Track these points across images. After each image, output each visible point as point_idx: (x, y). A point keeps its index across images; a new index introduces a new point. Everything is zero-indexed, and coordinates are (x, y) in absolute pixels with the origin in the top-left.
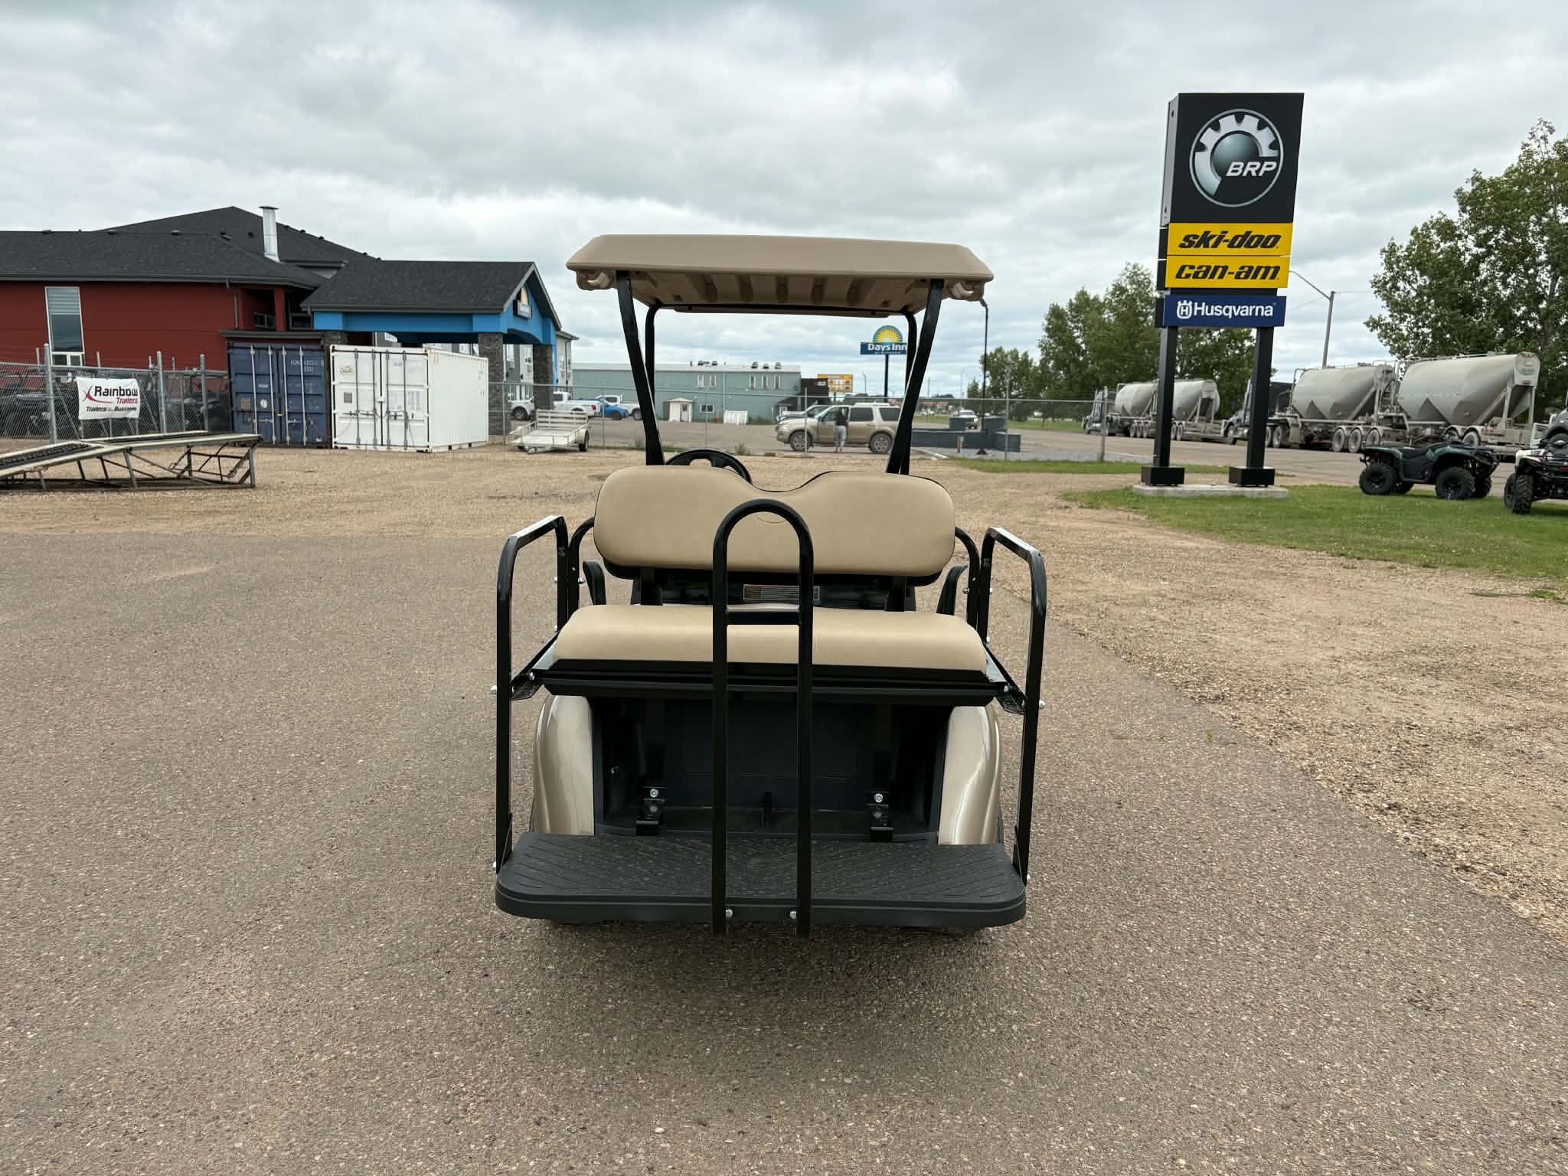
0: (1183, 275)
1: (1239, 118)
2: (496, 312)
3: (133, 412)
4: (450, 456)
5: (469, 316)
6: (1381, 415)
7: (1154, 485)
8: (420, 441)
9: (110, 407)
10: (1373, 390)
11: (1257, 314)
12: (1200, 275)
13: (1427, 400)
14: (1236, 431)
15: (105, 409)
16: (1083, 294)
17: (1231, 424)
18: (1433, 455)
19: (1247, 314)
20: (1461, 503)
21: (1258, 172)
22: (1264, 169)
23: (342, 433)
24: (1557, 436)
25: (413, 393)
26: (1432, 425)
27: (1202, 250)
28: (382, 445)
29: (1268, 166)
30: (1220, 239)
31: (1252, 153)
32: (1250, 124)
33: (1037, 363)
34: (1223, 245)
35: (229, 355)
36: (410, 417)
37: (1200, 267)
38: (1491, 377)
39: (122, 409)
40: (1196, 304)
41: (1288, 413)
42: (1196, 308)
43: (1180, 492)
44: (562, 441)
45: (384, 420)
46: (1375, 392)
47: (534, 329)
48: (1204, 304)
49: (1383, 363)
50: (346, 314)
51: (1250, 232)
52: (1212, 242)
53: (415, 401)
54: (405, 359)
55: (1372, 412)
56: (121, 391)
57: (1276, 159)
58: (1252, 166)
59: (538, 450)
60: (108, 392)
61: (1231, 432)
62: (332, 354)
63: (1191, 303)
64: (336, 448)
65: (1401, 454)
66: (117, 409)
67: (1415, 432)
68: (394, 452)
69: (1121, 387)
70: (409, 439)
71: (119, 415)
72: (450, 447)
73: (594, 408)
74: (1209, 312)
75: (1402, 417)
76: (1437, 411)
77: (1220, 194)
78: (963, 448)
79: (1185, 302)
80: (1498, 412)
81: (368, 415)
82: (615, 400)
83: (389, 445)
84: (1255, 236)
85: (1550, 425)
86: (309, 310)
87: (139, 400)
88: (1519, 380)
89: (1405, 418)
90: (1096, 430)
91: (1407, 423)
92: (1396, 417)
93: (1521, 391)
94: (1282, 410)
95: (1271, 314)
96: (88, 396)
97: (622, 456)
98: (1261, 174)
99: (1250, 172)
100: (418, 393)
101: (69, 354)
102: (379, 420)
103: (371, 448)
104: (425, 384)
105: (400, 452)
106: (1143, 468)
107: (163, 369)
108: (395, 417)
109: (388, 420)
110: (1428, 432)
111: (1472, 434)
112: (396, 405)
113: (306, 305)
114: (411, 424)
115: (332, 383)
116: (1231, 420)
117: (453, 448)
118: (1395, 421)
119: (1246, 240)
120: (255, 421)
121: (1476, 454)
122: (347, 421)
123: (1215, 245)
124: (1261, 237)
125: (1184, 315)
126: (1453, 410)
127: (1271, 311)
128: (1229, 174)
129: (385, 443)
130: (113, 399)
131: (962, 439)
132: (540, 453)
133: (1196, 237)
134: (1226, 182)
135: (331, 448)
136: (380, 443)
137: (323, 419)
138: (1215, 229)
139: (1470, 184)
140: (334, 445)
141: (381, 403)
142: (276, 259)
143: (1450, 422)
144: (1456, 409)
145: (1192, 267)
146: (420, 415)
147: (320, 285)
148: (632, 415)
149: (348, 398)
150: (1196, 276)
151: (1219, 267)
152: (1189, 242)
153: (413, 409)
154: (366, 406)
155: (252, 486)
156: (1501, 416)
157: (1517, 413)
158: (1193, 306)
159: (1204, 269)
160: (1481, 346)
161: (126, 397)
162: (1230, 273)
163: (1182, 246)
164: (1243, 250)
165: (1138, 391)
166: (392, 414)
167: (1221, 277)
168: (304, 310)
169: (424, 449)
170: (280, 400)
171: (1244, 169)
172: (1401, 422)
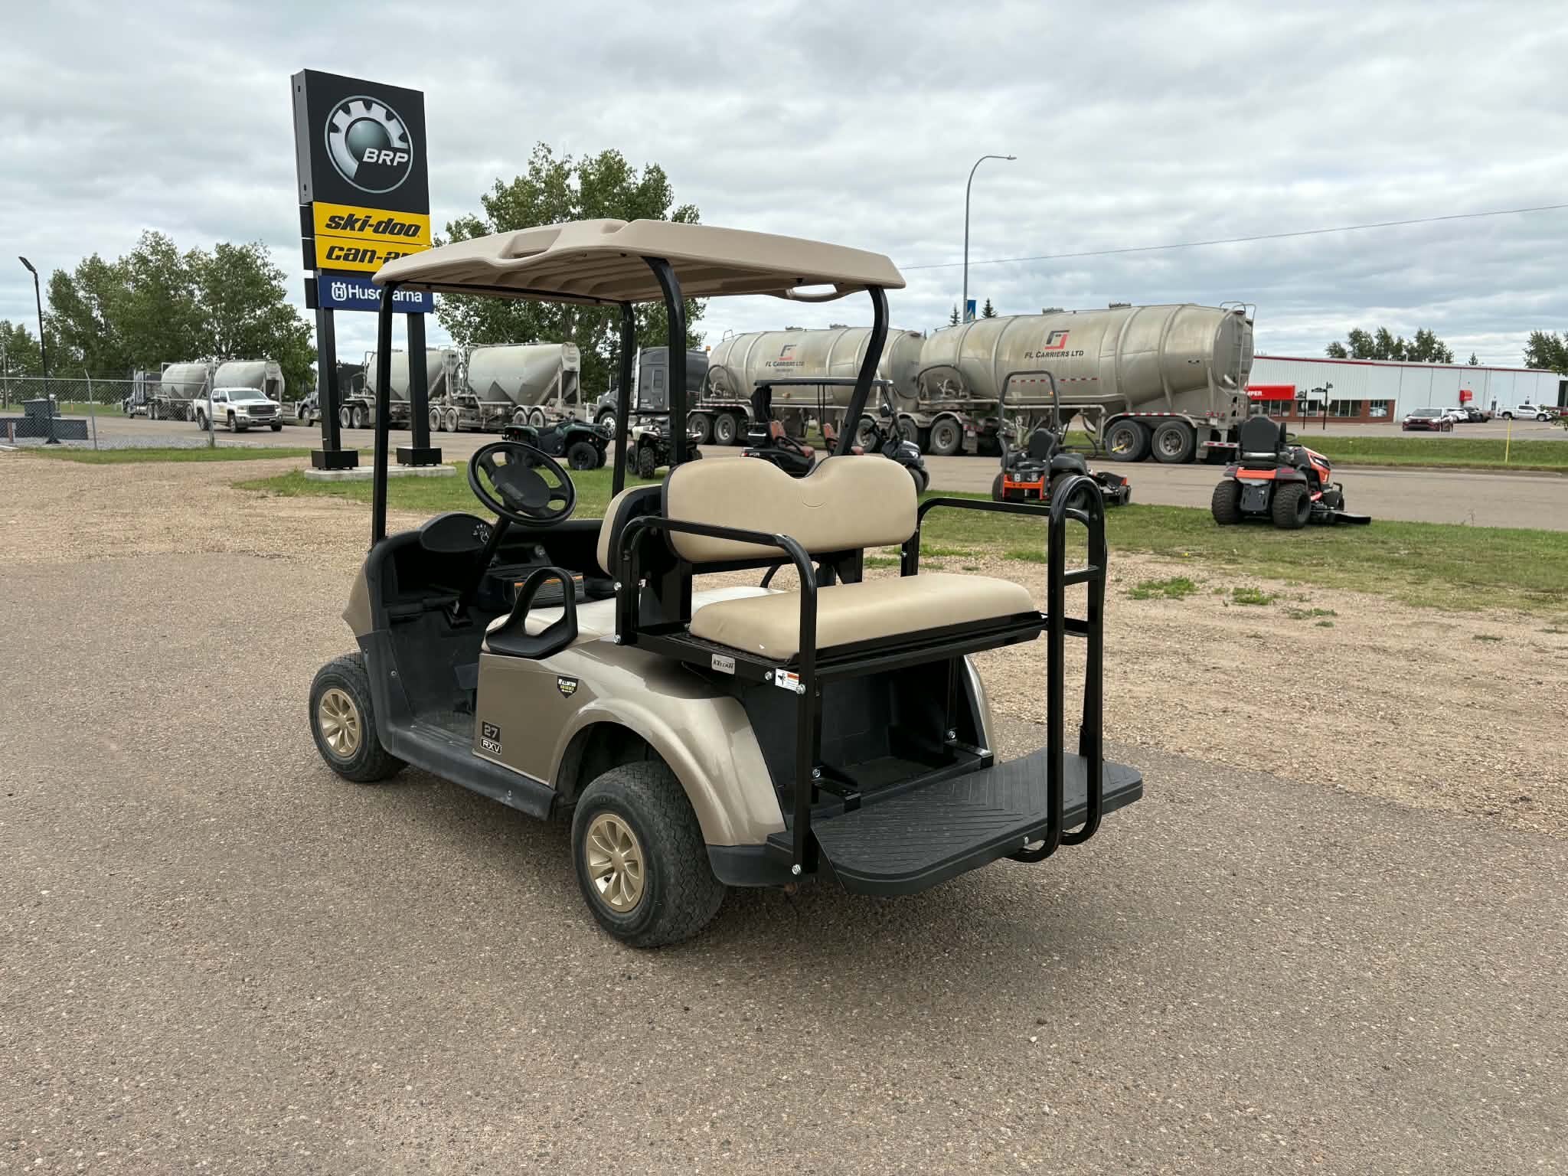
0: (334, 256)
1: (368, 106)
6: (455, 396)
7: (328, 469)
10: (442, 373)
11: (408, 299)
12: (351, 257)
13: (495, 383)
14: (312, 413)
16: (95, 261)
17: (305, 406)
18: (561, 431)
19: (399, 299)
20: (591, 472)
21: (392, 161)
22: (397, 160)
24: (605, 414)
26: (501, 406)
27: (348, 232)
29: (400, 157)
30: (365, 223)
31: (385, 143)
32: (378, 112)
33: (37, 337)
34: (369, 230)
37: (350, 250)
38: (544, 363)
40: (350, 286)
41: (364, 395)
42: (350, 291)
43: (357, 475)
46: (444, 376)
48: (357, 287)
49: (447, 348)
51: (393, 220)
52: (357, 225)
55: (444, 394)
57: (407, 152)
58: (385, 155)
61: (306, 414)
63: (344, 285)
65: (537, 432)
67: (486, 412)
69: (166, 367)
74: (364, 295)
75: (473, 398)
76: (504, 393)
77: (359, 176)
78: (17, 436)
79: (339, 283)
80: (554, 394)
84: (397, 224)
85: (598, 406)
88: (567, 366)
89: (477, 399)
90: (141, 414)
91: (479, 403)
92: (469, 398)
93: (569, 375)
94: (358, 390)
95: (421, 300)
98: (395, 164)
99: (384, 160)
106: (313, 452)
110: (500, 411)
111: (537, 412)
116: (305, 401)
118: (467, 401)
119: (389, 227)
121: (596, 431)
123: (361, 229)
124: (403, 225)
125: (339, 296)
126: (518, 391)
127: (420, 297)
128: (365, 159)
131: (14, 426)
133: (341, 218)
134: (362, 165)
138: (360, 212)
139: (495, 191)
143: (517, 402)
144: (521, 391)
145: (341, 249)
150: (346, 258)
151: (368, 251)
152: (334, 222)
156: (557, 397)
157: (568, 393)
158: (347, 288)
159: (353, 251)
160: (523, 337)
162: (378, 258)
163: (328, 226)
164: (387, 236)
165: (188, 372)
167: (371, 261)
171: (378, 156)
172: (472, 403)
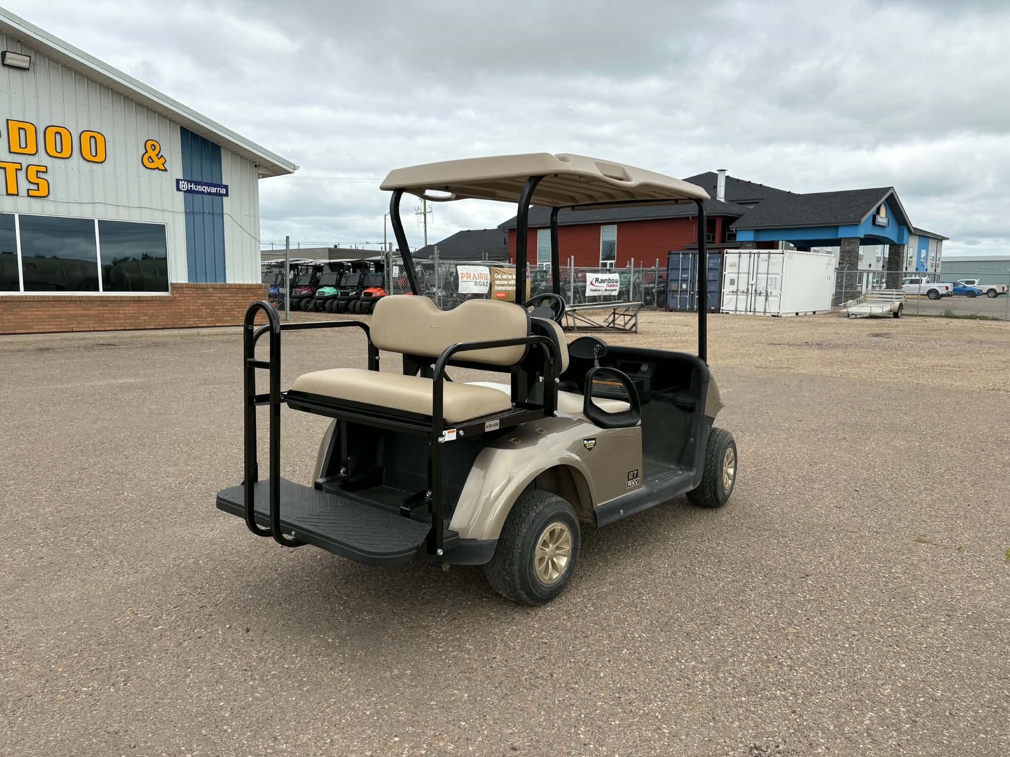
2: (856, 223)
3: (615, 292)
4: (797, 319)
5: (836, 228)
8: (773, 309)
9: (602, 289)
15: (599, 290)
23: (727, 304)
25: (772, 278)
28: (750, 311)
35: (668, 258)
36: (769, 294)
39: (609, 290)
44: (877, 310)
45: (753, 296)
47: (891, 233)
50: (756, 231)
53: (773, 283)
54: (769, 257)
56: (609, 281)
59: (856, 316)
60: (603, 281)
62: (725, 255)
64: (722, 313)
66: (606, 290)
68: (757, 316)
70: (767, 308)
71: (607, 293)
72: (797, 314)
73: (947, 288)
81: (743, 292)
82: (973, 283)
83: (755, 312)
86: (734, 230)
87: (619, 286)
96: (592, 283)
97: (926, 321)
100: (775, 278)
101: (608, 262)
102: (750, 295)
103: (743, 313)
104: (781, 274)
105: (761, 316)
107: (634, 267)
108: (760, 294)
109: (755, 296)
112: (761, 287)
113: (733, 227)
114: (770, 298)
115: (724, 273)
117: (800, 314)
120: (678, 296)
122: (731, 296)
129: (752, 310)
130: (604, 285)
132: (860, 318)
135: (719, 313)
136: (749, 310)
137: (716, 295)
140: (721, 311)
141: (752, 285)
142: (723, 200)
146: (776, 292)
147: (744, 214)
148: (987, 293)
149: (732, 282)
153: (771, 288)
154: (743, 287)
155: (636, 332)
161: (611, 284)
166: (759, 292)
168: (731, 229)
169: (776, 314)
170: (693, 284)
